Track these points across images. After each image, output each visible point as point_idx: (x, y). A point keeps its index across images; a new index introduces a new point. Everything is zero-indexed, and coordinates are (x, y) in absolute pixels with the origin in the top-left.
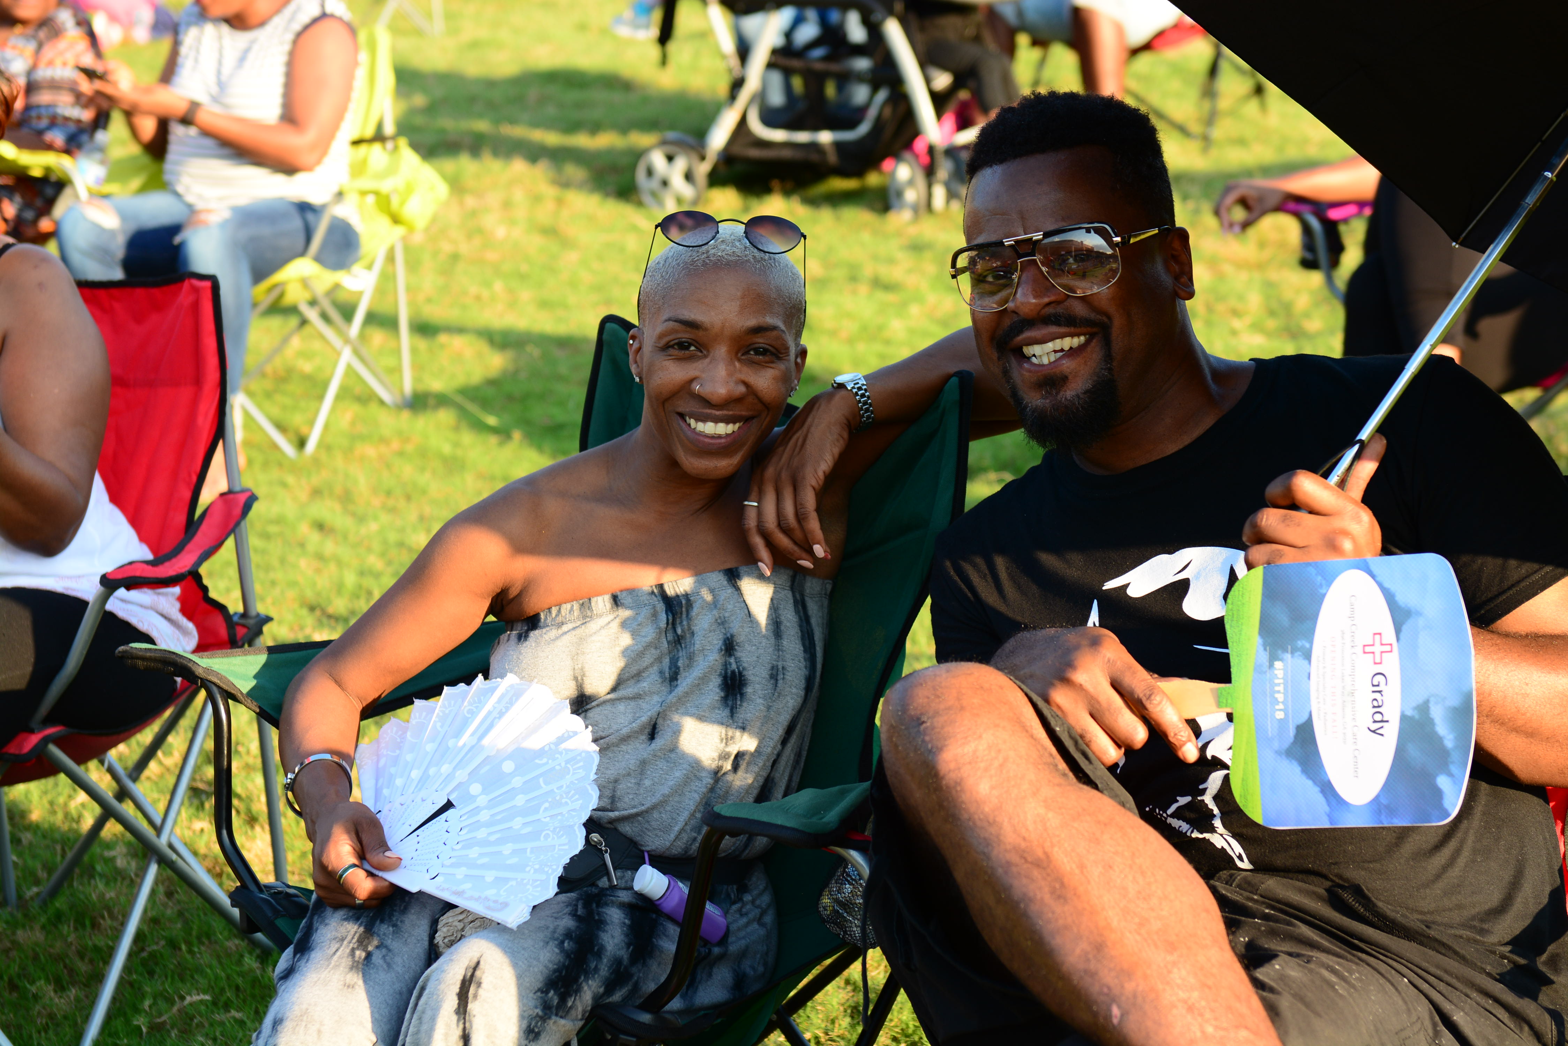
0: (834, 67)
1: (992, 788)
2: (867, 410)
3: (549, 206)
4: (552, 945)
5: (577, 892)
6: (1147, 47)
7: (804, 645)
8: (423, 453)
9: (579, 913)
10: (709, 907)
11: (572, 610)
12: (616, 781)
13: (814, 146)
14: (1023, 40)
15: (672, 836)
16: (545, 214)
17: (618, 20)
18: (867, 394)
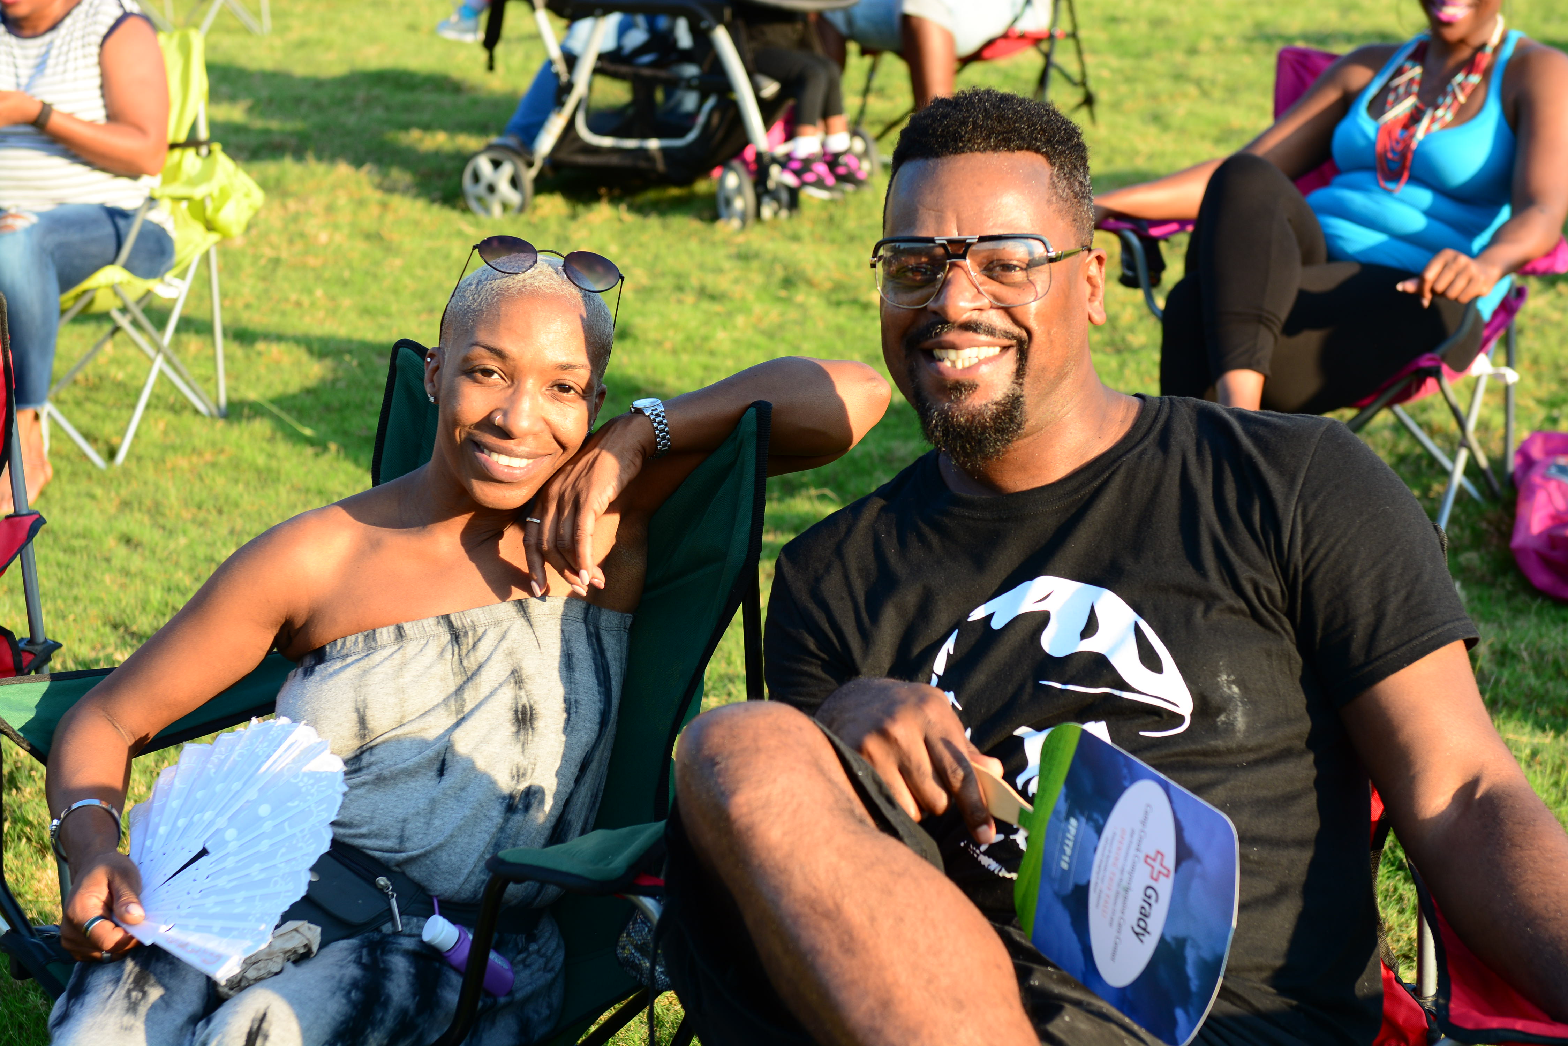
0: (662, 74)
1: (784, 834)
2: (664, 438)
3: (375, 210)
4: (339, 995)
5: (359, 937)
6: (977, 56)
7: (598, 678)
8: (236, 464)
9: (364, 961)
10: (493, 956)
11: (356, 643)
12: (405, 821)
13: (642, 152)
14: (853, 48)
15: (462, 879)
16: (368, 219)
17: (445, 24)
18: (665, 421)
